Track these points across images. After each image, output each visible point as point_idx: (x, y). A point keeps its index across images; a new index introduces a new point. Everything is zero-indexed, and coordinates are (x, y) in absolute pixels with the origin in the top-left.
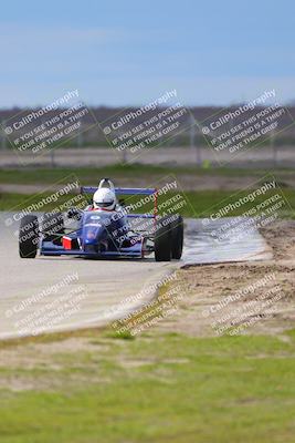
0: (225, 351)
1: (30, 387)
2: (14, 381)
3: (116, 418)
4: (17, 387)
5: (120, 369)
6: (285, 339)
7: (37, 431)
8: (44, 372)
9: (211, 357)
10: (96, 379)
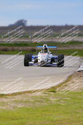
0: (82, 96)
1: (23, 106)
2: (19, 104)
3: (46, 115)
4: (20, 106)
5: (50, 101)
7: (23, 119)
8: (28, 102)
9: (77, 97)
10: (42, 104)
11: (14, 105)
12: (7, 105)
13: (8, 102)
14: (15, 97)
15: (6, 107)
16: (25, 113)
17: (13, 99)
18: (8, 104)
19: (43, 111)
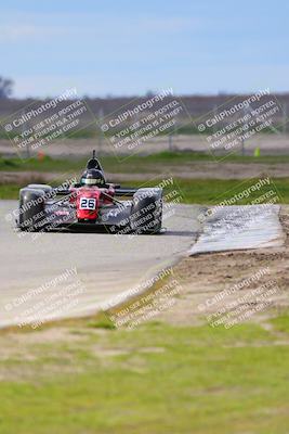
0: (204, 339)
6: (267, 327)
8: (18, 362)
10: (68, 369)
16: (9, 402)
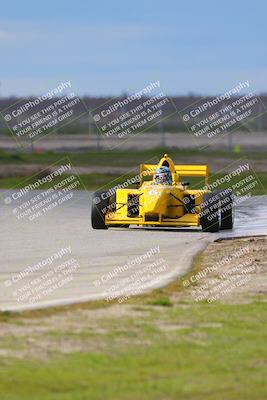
0: (254, 316)
1: (78, 349)
2: (64, 343)
3: (156, 377)
4: (67, 348)
5: (159, 332)
7: (85, 388)
8: (92, 335)
9: (242, 321)
10: (138, 342)
11: (49, 346)
12: (25, 345)
13: (28, 337)
14: (47, 320)
15: (26, 351)
16: (90, 370)
17: (44, 329)
18: (28, 343)
19: (143, 365)
